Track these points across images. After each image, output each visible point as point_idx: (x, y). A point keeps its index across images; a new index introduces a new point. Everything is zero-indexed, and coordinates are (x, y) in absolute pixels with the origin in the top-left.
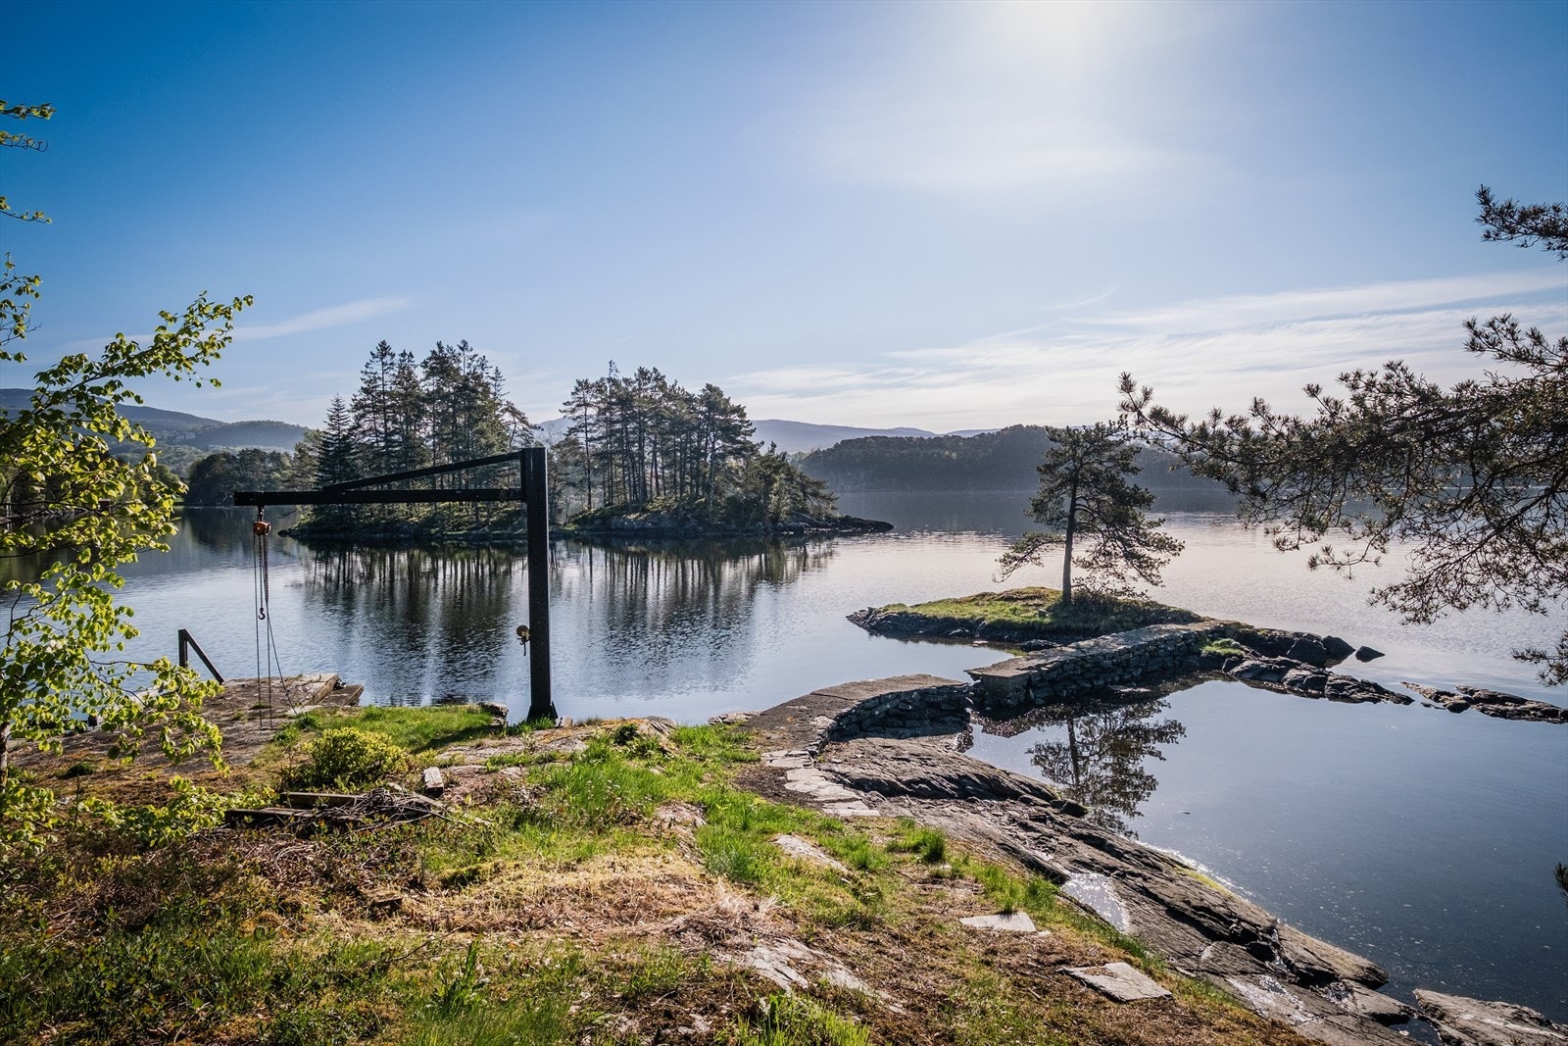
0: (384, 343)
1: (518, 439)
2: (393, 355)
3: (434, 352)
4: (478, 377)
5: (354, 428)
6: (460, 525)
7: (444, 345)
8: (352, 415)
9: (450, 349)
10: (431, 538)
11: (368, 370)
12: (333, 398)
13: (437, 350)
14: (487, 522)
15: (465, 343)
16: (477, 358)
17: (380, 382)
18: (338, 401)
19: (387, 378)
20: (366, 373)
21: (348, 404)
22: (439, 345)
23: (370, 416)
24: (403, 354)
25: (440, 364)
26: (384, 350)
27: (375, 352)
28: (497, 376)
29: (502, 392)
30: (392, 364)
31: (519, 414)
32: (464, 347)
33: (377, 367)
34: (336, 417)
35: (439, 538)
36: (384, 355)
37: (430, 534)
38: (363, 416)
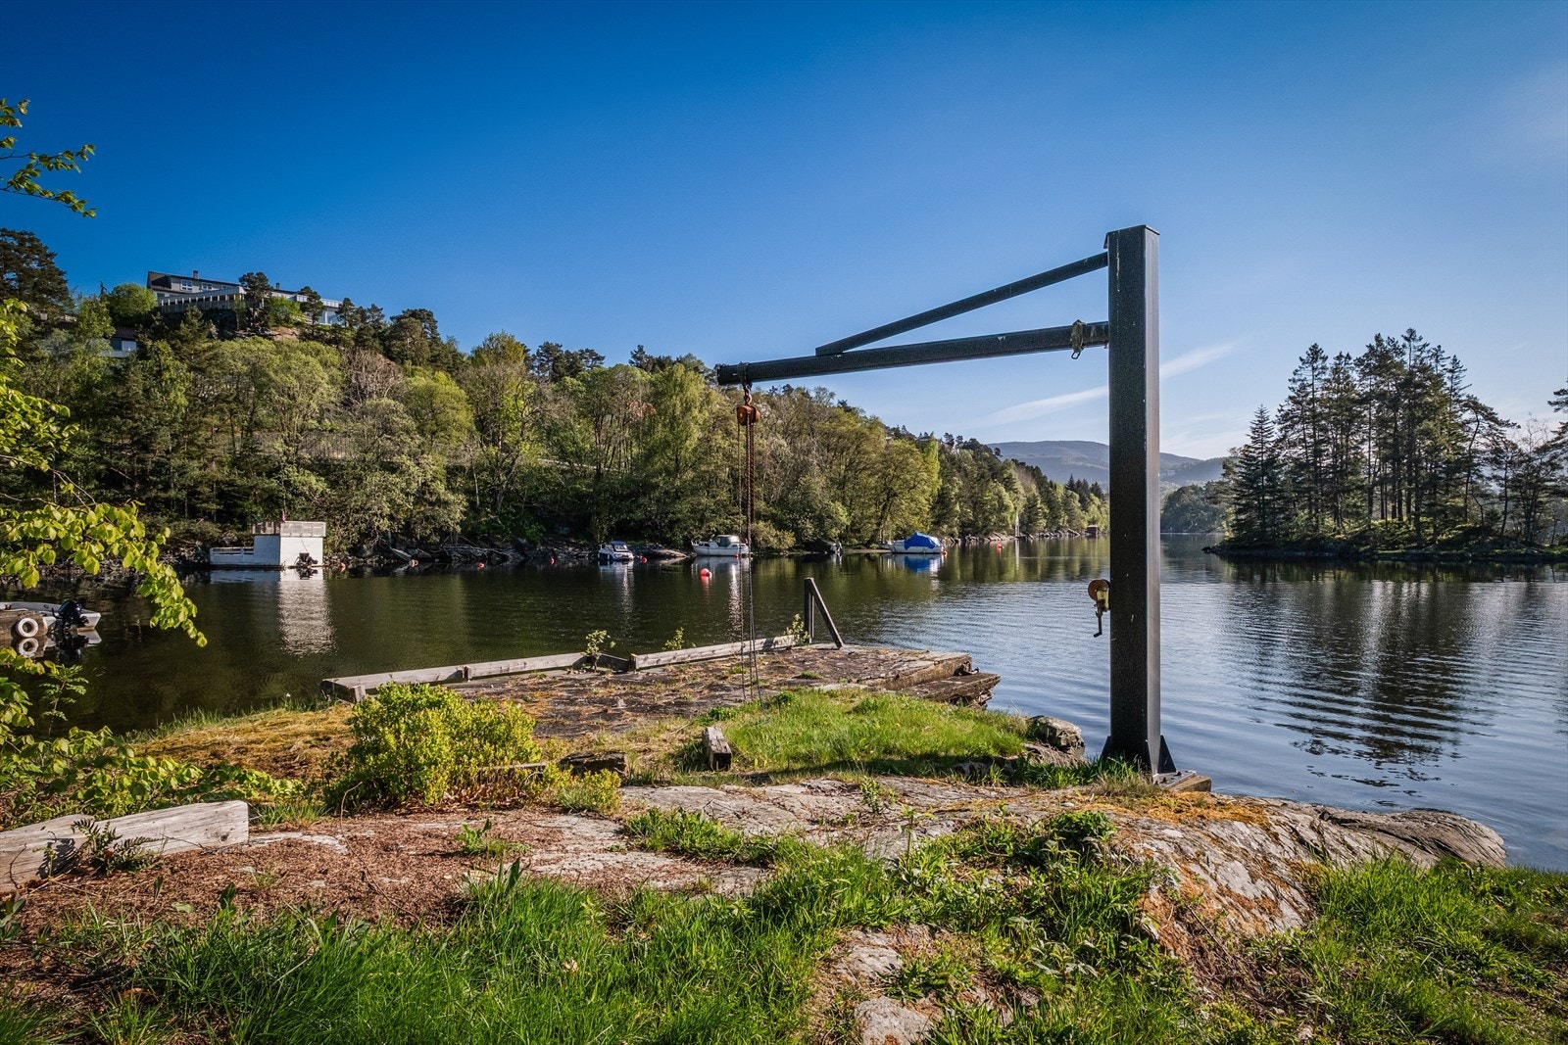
0: (1315, 346)
1: (1483, 440)
2: (1325, 359)
3: (1370, 347)
4: (1424, 369)
5: (1280, 440)
6: (1396, 543)
7: (1384, 337)
8: (1277, 427)
9: (1391, 341)
10: (1358, 556)
11: (1296, 378)
12: (1257, 410)
13: (1374, 343)
14: (1433, 542)
15: (1412, 332)
16: (1427, 348)
17: (1309, 389)
18: (1262, 412)
19: (1318, 384)
20: (1294, 381)
21: (1273, 414)
22: (1378, 338)
23: (1299, 427)
24: (1339, 357)
25: (1380, 359)
26: (1315, 353)
27: (1305, 357)
28: (1456, 366)
29: (1461, 385)
30: (1323, 368)
31: (1484, 409)
32: (1411, 335)
33: (1307, 374)
34: (1259, 430)
35: (1368, 557)
36: (1315, 360)
37: (1357, 552)
38: (1292, 427)
